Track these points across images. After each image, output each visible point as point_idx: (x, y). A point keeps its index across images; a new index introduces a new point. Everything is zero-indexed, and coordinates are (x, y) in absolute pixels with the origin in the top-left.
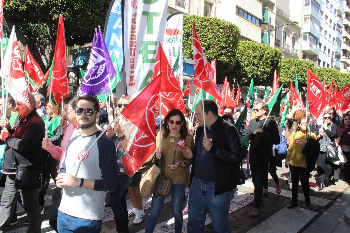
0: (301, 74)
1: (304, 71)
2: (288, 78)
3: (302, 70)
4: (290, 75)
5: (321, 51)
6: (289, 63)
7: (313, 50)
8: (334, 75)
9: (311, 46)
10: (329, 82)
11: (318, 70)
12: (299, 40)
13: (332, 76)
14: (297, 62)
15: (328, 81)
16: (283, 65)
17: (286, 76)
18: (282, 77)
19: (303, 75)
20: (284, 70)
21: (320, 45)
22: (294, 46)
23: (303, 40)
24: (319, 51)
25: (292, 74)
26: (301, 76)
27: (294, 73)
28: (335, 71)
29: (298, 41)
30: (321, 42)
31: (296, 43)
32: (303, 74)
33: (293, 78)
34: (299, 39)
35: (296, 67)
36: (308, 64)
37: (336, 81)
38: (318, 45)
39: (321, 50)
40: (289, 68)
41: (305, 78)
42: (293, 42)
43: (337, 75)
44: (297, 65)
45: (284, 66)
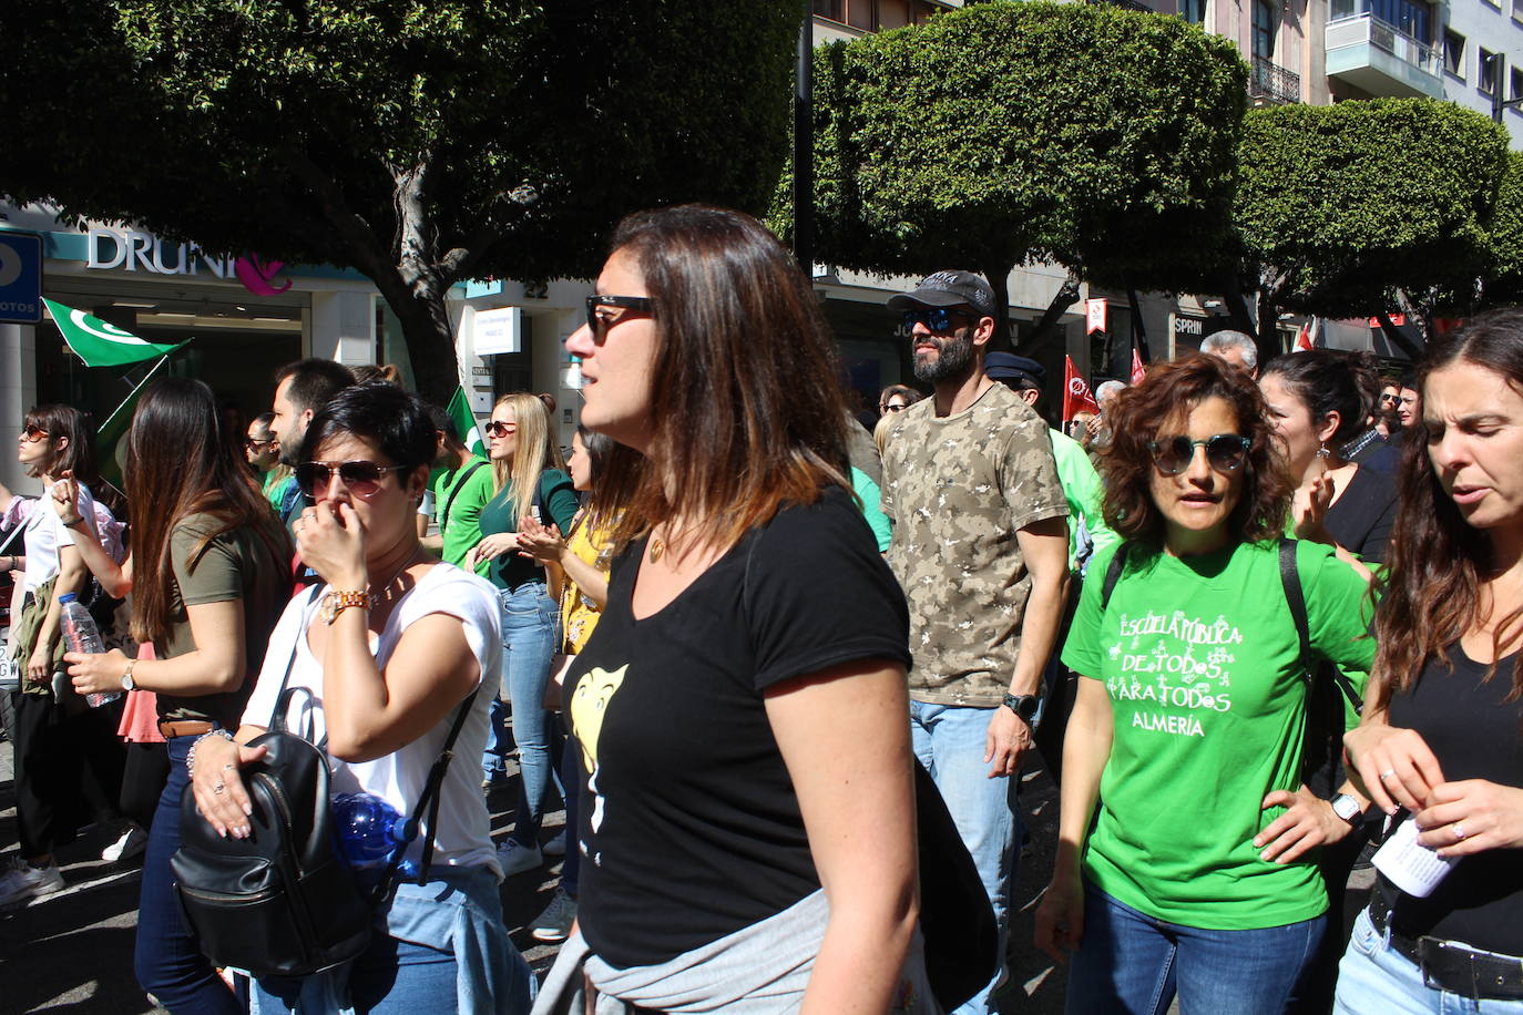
0: (1094, 127)
1: (1118, 103)
2: (985, 168)
3: (1096, 91)
4: (994, 143)
5: (1463, 81)
6: (977, 39)
7: (1397, 71)
8: (1458, 156)
9: (1381, 43)
10: (1418, 213)
11: (1322, 123)
12: (1305, 22)
13: (1441, 163)
14: (1042, 28)
15: (1404, 201)
16: (933, 67)
17: (969, 157)
18: (937, 170)
19: (1114, 137)
20: (944, 107)
21: (1455, 43)
22: (1270, 53)
23: (1333, 14)
24: (1447, 79)
25: (1016, 131)
26: (1102, 144)
27: (1031, 127)
28: (1459, 127)
29: (1295, 24)
30: (1456, 25)
31: (1282, 33)
32: (1110, 125)
33: (1028, 168)
34: (1303, 13)
35: (1045, 71)
36: (1162, 44)
37: (1477, 201)
38: (1438, 48)
39: (1461, 73)
40: (982, 86)
41: (1138, 165)
42: (1263, 24)
43: (1489, 160)
44: (1043, 54)
45: (942, 76)
